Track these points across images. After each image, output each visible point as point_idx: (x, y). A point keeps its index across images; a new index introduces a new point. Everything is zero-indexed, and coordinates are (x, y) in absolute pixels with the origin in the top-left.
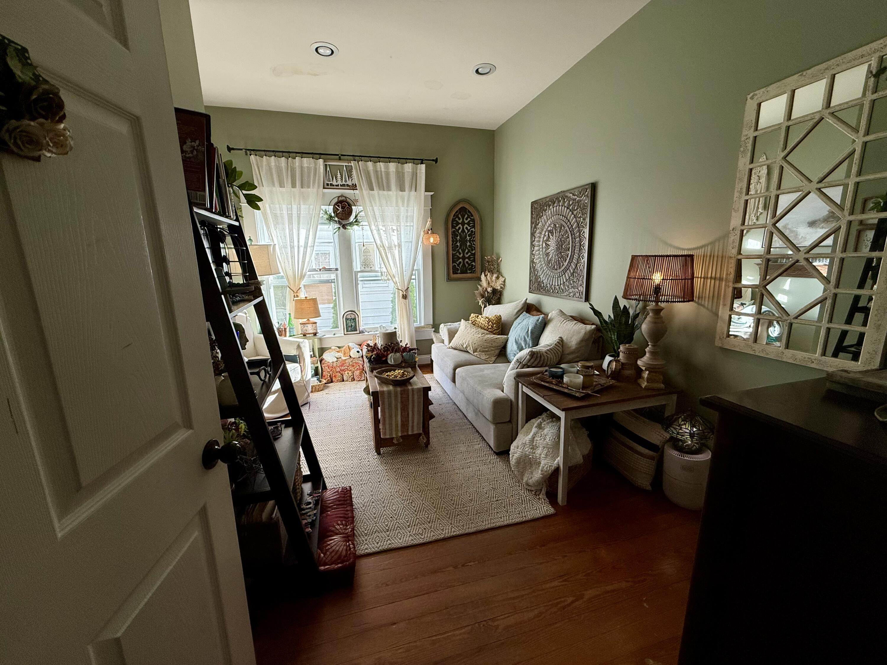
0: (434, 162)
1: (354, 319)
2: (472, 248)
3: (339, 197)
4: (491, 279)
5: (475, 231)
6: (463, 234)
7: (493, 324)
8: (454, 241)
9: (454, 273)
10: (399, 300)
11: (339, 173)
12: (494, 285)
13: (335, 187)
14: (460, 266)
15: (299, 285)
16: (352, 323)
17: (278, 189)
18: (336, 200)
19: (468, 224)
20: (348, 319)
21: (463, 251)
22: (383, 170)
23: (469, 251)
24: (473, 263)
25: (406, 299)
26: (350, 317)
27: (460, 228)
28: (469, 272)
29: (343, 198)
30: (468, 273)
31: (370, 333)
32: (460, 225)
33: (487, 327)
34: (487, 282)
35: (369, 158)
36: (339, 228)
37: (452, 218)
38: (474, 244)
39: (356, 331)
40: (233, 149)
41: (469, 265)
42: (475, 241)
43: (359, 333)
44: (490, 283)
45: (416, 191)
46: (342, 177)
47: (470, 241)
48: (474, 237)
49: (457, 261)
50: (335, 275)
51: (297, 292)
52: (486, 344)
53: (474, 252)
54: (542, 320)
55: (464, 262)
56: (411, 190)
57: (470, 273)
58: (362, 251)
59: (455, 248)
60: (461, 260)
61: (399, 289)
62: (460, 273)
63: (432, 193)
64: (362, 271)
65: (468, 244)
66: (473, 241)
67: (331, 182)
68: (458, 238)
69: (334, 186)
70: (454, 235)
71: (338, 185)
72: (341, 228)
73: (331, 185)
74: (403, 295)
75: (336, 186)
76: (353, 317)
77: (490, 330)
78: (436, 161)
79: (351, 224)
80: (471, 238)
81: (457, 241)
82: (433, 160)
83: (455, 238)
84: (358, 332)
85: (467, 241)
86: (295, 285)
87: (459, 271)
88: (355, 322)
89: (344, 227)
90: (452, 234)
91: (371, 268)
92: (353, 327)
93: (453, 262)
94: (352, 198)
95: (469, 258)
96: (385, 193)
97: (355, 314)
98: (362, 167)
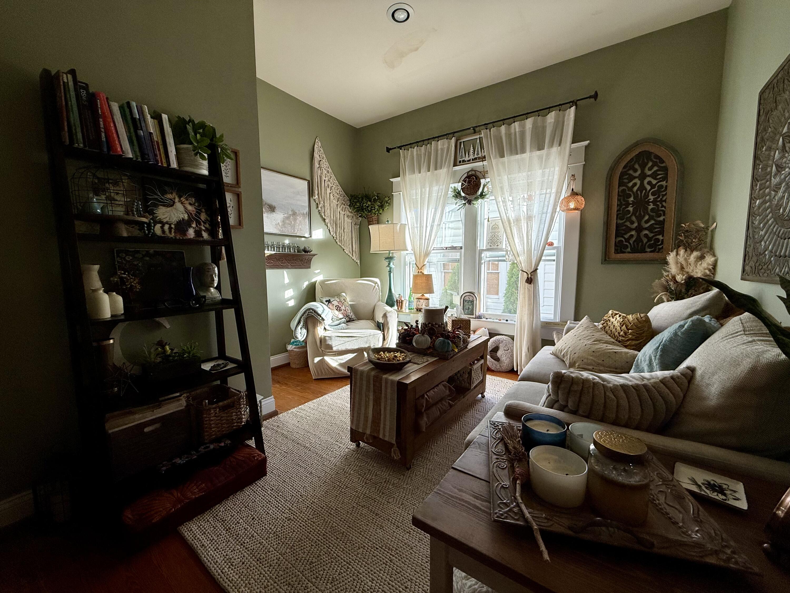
0: (593, 99)
1: (472, 301)
2: (658, 212)
3: (468, 172)
4: (686, 260)
5: (666, 186)
6: (641, 193)
7: (628, 330)
8: (623, 203)
9: (617, 252)
10: (522, 284)
11: (472, 148)
12: (693, 270)
13: (467, 163)
14: (631, 242)
15: (424, 262)
16: (470, 305)
17: (417, 175)
18: (466, 175)
19: (654, 176)
20: (466, 301)
21: (640, 219)
22: (517, 130)
23: (651, 218)
24: (660, 237)
25: (530, 283)
26: (468, 299)
27: (635, 184)
28: (649, 250)
29: (473, 172)
30: (646, 252)
31: (488, 320)
32: (637, 181)
33: (619, 333)
34: (679, 265)
35: (503, 121)
36: (465, 204)
37: (621, 170)
38: (663, 206)
39: (473, 315)
40: (391, 149)
41: (649, 239)
42: (665, 201)
43: (475, 318)
44: (685, 266)
45: (560, 145)
46: (474, 151)
47: (654, 202)
48: (663, 196)
49: (625, 234)
50: (459, 254)
51: (421, 269)
52: (591, 358)
53: (661, 218)
54: (689, 327)
55: (638, 235)
56: (551, 145)
57: (651, 252)
58: (491, 228)
59: (622, 214)
60: (633, 233)
61: (523, 271)
62: (629, 252)
63: (587, 143)
64: (488, 250)
65: (651, 206)
66: (661, 201)
67: (463, 159)
68: (632, 199)
69: (466, 161)
70: (623, 196)
71: (470, 160)
72: (467, 204)
73: (464, 161)
74: (528, 278)
75: (468, 161)
76: (471, 299)
77: (621, 338)
78: (595, 96)
79: (477, 199)
80: (659, 197)
81: (627, 205)
82: (590, 97)
83: (624, 200)
84: (474, 316)
85: (648, 202)
86: (420, 262)
87: (629, 250)
88: (473, 305)
89: (470, 202)
90: (619, 195)
91: (497, 246)
92: (470, 310)
93: (617, 236)
94: (481, 170)
95: (650, 229)
96: (518, 157)
97: (473, 296)
98: (493, 133)
